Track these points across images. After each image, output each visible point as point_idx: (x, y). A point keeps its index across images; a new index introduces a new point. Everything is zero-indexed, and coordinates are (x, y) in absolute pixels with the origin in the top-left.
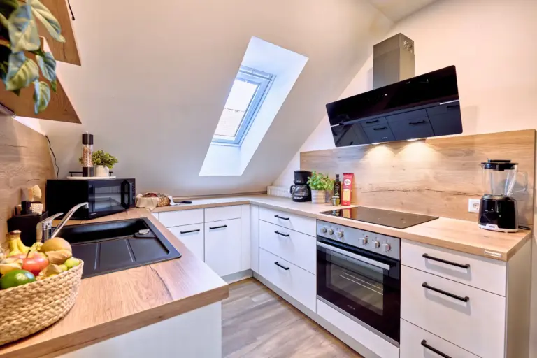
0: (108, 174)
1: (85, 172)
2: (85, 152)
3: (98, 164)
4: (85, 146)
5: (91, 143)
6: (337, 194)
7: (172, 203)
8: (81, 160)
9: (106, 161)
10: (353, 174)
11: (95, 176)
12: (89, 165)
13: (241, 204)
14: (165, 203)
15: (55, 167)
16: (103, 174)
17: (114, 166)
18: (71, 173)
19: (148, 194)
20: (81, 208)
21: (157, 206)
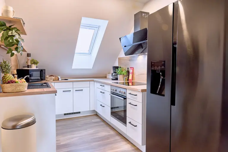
0: (35, 67)
1: (28, 66)
2: (28, 60)
3: (32, 64)
4: (28, 57)
5: (30, 56)
6: (128, 76)
7: (60, 79)
8: (27, 62)
9: (35, 63)
10: (133, 68)
11: (32, 68)
12: (29, 64)
13: (90, 81)
14: (57, 79)
15: (19, 65)
16: (34, 67)
17: (38, 64)
18: (24, 67)
19: (51, 76)
20: (27, 77)
21: (54, 80)
